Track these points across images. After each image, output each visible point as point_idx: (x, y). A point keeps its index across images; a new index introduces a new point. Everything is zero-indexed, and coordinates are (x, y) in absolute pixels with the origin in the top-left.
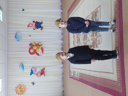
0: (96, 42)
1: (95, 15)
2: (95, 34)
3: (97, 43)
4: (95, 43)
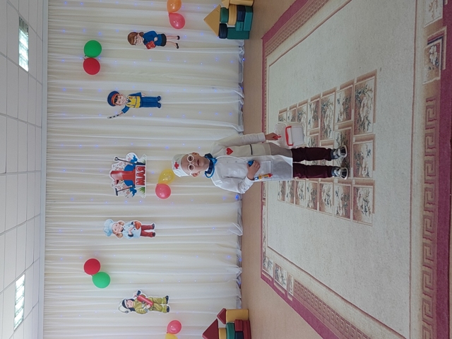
3: (358, 205)
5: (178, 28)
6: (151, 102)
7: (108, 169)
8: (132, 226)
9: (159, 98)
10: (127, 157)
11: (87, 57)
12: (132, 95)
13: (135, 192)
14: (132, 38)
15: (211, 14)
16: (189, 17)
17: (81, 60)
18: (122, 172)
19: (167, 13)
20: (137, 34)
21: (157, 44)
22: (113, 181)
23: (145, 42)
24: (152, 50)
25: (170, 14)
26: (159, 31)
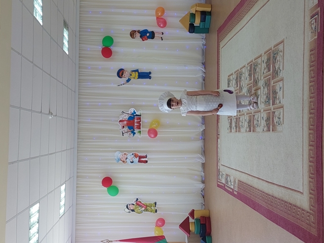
0: (273, 118)
1: (273, 58)
2: (271, 101)
3: (275, 122)
4: (271, 120)
5: (162, 27)
6: (145, 75)
7: (117, 119)
8: (133, 156)
9: (150, 73)
10: (130, 111)
11: (104, 47)
12: (132, 71)
13: (134, 134)
14: (132, 34)
15: (184, 18)
16: (169, 20)
17: (100, 48)
18: (127, 121)
19: (155, 18)
20: (136, 31)
21: (149, 38)
22: (120, 127)
23: (141, 37)
24: (145, 41)
25: (157, 18)
26: (150, 29)
